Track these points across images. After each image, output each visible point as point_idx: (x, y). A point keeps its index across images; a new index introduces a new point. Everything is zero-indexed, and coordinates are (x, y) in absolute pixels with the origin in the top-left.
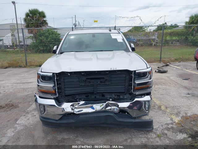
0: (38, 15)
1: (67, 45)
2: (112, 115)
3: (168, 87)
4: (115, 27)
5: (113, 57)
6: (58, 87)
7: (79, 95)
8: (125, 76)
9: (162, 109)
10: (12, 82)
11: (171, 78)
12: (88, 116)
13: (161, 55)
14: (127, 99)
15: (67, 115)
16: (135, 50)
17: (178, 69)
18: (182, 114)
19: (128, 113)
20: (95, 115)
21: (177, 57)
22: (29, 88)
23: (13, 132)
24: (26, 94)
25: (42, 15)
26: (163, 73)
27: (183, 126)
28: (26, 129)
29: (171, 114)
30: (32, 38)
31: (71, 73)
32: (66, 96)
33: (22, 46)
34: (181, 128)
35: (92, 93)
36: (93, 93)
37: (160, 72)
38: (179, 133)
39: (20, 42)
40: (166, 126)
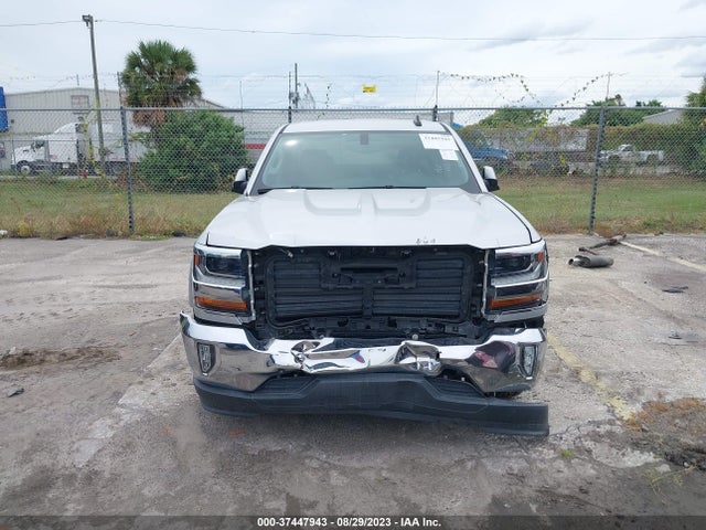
0: (170, 62)
1: (278, 167)
2: (419, 381)
3: (608, 314)
4: (435, 110)
5: (425, 206)
6: (255, 292)
7: (319, 319)
8: (460, 266)
9: (583, 380)
10: (91, 283)
11: (624, 284)
12: (343, 381)
13: (593, 208)
14: (465, 336)
15: (283, 376)
16: (498, 189)
17: (650, 256)
18: (649, 395)
19: (468, 379)
20: (368, 380)
21: (654, 215)
22: (146, 303)
23: (111, 427)
24: (139, 320)
25: (184, 62)
26: (598, 270)
27: (646, 431)
28: (149, 421)
29: (611, 395)
30: (147, 140)
31: (295, 250)
32: (280, 319)
33: (109, 167)
34: (640, 435)
35: (359, 315)
36: (361, 313)
37: (585, 263)
38: (629, 450)
39: (104, 152)
40: (591, 428)
